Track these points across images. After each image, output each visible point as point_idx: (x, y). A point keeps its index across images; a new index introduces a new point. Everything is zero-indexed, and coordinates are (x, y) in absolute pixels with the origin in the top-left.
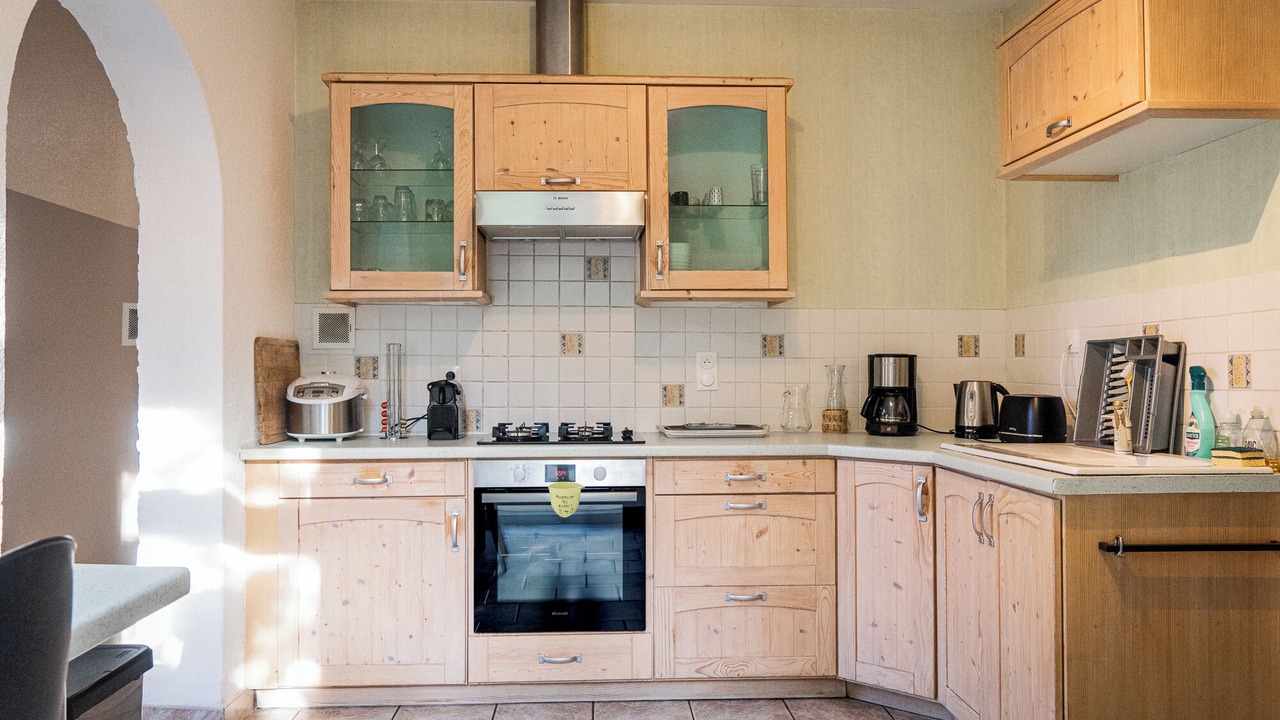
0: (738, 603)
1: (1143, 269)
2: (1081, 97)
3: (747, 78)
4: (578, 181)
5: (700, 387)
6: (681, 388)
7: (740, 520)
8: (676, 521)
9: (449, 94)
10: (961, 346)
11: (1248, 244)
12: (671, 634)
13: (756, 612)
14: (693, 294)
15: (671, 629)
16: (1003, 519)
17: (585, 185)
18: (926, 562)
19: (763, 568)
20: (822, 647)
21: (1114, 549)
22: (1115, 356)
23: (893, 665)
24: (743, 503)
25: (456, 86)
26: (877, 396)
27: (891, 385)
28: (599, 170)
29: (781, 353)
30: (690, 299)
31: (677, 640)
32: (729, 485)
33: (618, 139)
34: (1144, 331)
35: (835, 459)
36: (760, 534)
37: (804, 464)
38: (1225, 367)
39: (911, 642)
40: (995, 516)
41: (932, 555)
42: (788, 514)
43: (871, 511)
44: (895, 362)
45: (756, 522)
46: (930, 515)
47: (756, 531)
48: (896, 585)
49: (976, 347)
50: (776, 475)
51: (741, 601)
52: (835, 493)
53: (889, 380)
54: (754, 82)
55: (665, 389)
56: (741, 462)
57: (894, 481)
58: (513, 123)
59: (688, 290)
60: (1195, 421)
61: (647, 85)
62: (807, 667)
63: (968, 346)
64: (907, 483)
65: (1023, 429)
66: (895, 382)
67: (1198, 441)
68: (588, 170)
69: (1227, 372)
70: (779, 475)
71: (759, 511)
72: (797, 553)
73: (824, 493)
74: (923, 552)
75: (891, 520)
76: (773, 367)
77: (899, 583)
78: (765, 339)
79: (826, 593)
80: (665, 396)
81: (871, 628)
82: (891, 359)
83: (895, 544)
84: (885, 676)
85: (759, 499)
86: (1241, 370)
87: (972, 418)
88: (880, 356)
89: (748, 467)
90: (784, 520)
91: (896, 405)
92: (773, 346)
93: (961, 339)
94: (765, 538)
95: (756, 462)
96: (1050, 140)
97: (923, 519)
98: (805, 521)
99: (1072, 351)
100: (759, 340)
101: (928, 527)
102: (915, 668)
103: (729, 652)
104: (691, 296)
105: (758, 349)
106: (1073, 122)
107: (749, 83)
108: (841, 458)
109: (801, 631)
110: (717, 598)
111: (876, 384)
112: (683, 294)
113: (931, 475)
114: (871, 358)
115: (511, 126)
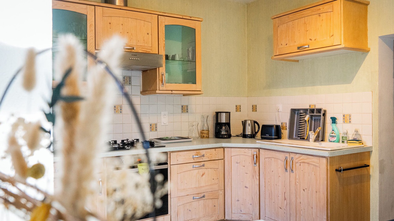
0: (197, 200)
1: (309, 88)
2: (313, 39)
3: (189, 17)
4: (135, 49)
5: (163, 124)
6: (156, 125)
7: (197, 171)
8: (177, 174)
9: (85, 9)
10: (236, 109)
11: (350, 84)
12: (176, 213)
13: (202, 202)
14: (174, 92)
15: (176, 212)
16: (298, 165)
17: (137, 50)
18: (256, 179)
19: (203, 187)
20: (220, 210)
21: (340, 171)
22: (301, 113)
23: (244, 213)
24: (197, 165)
25: (88, 6)
26: (218, 125)
27: (224, 122)
28: (142, 45)
29: (187, 111)
30: (172, 94)
31: (178, 216)
32: (194, 159)
33: (148, 34)
34: (310, 106)
35: (224, 148)
36: (203, 175)
37: (215, 150)
38: (342, 117)
39: (251, 204)
40: (294, 163)
41: (258, 176)
42: (211, 167)
43: (237, 164)
44: (225, 114)
45: (202, 171)
46: (258, 164)
47: (201, 174)
48: (246, 187)
49: (240, 109)
50: (208, 154)
51: (197, 199)
52: (224, 159)
53: (223, 120)
54: (192, 18)
55: (151, 125)
56: (198, 151)
57: (246, 154)
58: (110, 23)
59: (172, 91)
60: (334, 132)
61: (158, 15)
62: (216, 217)
63: (238, 109)
64: (250, 154)
65: (271, 135)
66: (225, 121)
67: (336, 138)
68: (138, 44)
69: (342, 119)
70: (208, 155)
71: (203, 167)
72: (213, 180)
73: (220, 159)
74: (255, 175)
75: (244, 166)
76: (185, 116)
77: (247, 186)
78: (182, 107)
79: (221, 192)
80: (151, 128)
81: (237, 202)
82: (224, 113)
83: (245, 174)
84: (242, 216)
85: (202, 163)
86: (347, 119)
87: (249, 132)
88: (221, 112)
89: (199, 152)
90: (209, 169)
91: (225, 128)
92: (185, 109)
93: (236, 106)
94: (204, 176)
95: (202, 151)
96: (298, 50)
97: (255, 165)
98: (215, 169)
99: (279, 111)
100: (181, 107)
101: (257, 168)
102: (253, 212)
103: (194, 217)
104: (172, 93)
105: (180, 110)
106: (310, 46)
107: (190, 18)
108: (226, 147)
109: (214, 206)
110: (190, 199)
111: (219, 122)
112: (170, 92)
113: (258, 151)
114: (217, 113)
115: (109, 24)
